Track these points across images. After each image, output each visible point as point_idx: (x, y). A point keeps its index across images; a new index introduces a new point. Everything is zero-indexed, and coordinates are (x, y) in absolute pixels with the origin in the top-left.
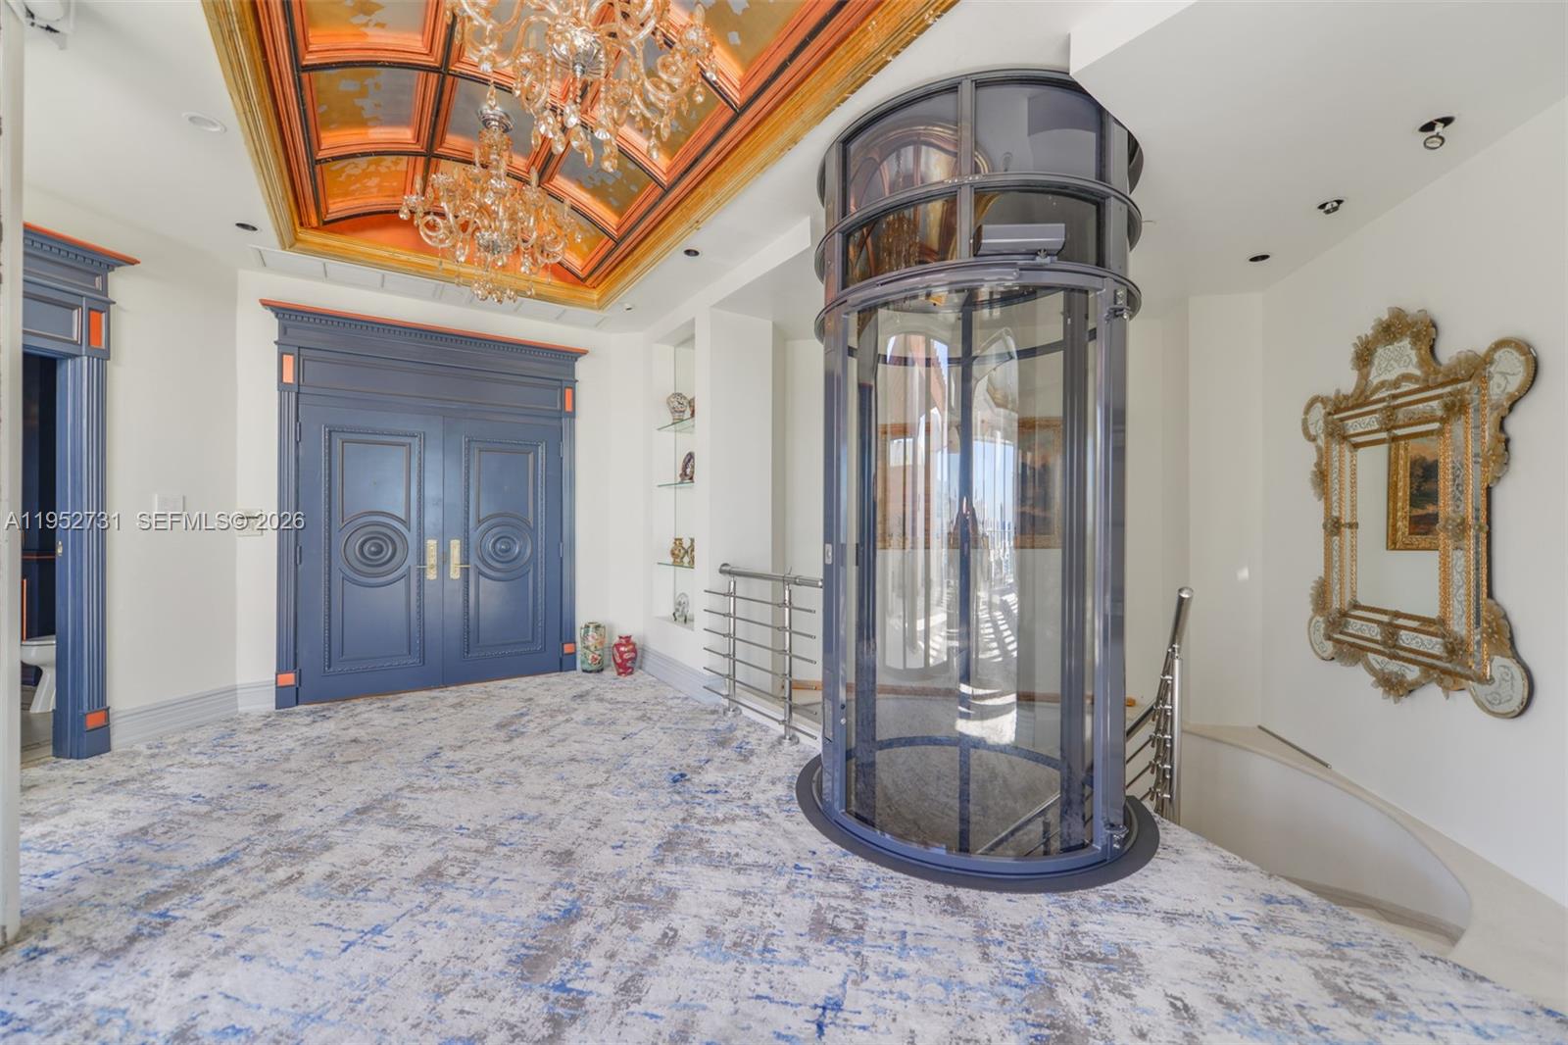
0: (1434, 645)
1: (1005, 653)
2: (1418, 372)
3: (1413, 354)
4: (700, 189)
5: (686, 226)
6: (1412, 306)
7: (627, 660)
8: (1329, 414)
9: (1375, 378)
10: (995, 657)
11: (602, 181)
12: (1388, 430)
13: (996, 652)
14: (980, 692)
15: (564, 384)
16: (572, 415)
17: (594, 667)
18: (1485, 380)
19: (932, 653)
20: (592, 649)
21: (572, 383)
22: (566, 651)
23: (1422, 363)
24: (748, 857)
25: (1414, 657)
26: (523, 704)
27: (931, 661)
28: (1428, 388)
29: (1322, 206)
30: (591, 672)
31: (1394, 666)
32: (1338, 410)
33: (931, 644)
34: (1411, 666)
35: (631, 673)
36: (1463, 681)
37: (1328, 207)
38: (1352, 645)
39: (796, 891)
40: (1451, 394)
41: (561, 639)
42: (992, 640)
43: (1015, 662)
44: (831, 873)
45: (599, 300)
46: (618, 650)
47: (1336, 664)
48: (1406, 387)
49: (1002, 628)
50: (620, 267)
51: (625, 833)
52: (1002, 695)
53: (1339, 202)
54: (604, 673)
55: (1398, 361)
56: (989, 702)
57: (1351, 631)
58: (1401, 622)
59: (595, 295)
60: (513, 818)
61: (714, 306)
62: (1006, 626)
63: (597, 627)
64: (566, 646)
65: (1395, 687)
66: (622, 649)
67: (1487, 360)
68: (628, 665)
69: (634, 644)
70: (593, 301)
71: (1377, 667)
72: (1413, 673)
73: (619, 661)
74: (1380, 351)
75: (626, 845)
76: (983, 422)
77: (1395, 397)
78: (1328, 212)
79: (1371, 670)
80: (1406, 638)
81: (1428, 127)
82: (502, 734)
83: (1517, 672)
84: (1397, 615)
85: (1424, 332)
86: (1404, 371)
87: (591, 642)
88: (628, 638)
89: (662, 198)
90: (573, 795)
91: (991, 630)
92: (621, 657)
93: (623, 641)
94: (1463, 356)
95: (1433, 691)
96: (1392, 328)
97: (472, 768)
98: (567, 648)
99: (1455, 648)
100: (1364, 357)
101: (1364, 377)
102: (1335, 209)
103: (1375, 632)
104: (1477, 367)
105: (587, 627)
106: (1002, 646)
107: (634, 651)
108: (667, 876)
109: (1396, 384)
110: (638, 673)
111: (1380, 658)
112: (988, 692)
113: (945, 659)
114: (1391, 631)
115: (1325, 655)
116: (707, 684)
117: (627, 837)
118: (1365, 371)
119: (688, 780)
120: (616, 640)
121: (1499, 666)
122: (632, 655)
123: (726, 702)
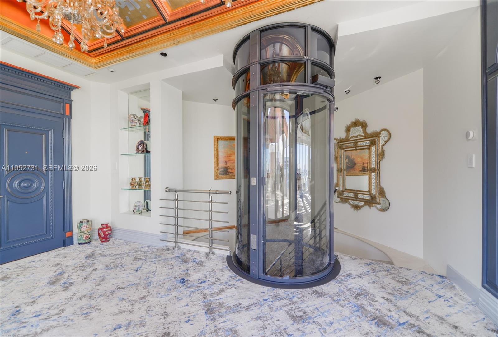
0: (368, 197)
1: (307, 211)
2: (363, 135)
3: (361, 130)
4: (185, 28)
5: (171, 42)
6: (361, 119)
7: (108, 235)
8: (339, 143)
9: (351, 135)
10: (304, 212)
11: (126, 7)
12: (355, 147)
13: (304, 211)
14: (300, 223)
15: (65, 101)
16: (70, 117)
17: (87, 241)
18: (379, 137)
19: (285, 212)
20: (86, 232)
21: (70, 102)
22: (67, 236)
23: (364, 133)
24: (245, 303)
25: (362, 200)
26: (56, 268)
27: (284, 215)
28: (366, 138)
29: (346, 92)
30: (85, 244)
31: (356, 203)
32: (341, 142)
33: (284, 209)
34: (361, 202)
35: (109, 241)
36: (374, 204)
37: (347, 92)
38: (345, 199)
39: (274, 309)
40: (372, 140)
41: (64, 230)
42: (302, 207)
43: (310, 213)
44: (275, 297)
45: (95, 64)
46: (102, 230)
47: (340, 204)
48: (359, 138)
49: (305, 203)
50: (118, 51)
51: (184, 313)
52: (306, 224)
53: (349, 91)
54: (92, 242)
55: (357, 131)
56: (302, 227)
57: (345, 195)
58: (358, 192)
59: (94, 60)
60: (115, 329)
61: (162, 80)
62: (306, 203)
63: (88, 221)
64: (67, 233)
65: (356, 207)
66: (104, 230)
67: (380, 133)
68: (108, 237)
69: (110, 227)
70: (92, 63)
71: (352, 203)
72: (362, 204)
73: (102, 235)
74: (352, 129)
75: (191, 318)
76: (299, 138)
77: (357, 140)
78: (347, 93)
79: (350, 204)
80: (360, 196)
81: (376, 78)
82: (57, 287)
83: (387, 201)
84: (357, 191)
85: (364, 125)
86: (359, 134)
87: (84, 229)
88: (107, 225)
89: (163, 25)
90: (137, 306)
91: (302, 204)
92: (104, 234)
93: (105, 226)
94: (374, 132)
95: (367, 207)
96: (356, 124)
97: (56, 311)
98: (68, 234)
99: (373, 197)
100: (348, 129)
101: (348, 135)
102: (348, 93)
103: (352, 195)
104: (377, 135)
105: (81, 222)
106: (306, 209)
107: (111, 230)
108: (223, 324)
109: (357, 137)
110: (111, 240)
111: (353, 201)
112: (302, 223)
113: (289, 214)
114: (356, 195)
115: (337, 202)
116: (161, 238)
117: (187, 315)
118: (348, 133)
119: (187, 280)
120: (100, 226)
121: (381, 200)
122: (110, 232)
123: (174, 244)
